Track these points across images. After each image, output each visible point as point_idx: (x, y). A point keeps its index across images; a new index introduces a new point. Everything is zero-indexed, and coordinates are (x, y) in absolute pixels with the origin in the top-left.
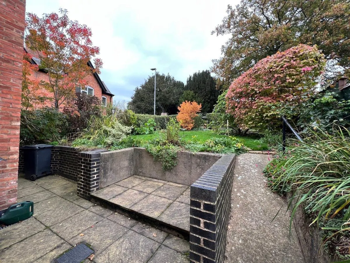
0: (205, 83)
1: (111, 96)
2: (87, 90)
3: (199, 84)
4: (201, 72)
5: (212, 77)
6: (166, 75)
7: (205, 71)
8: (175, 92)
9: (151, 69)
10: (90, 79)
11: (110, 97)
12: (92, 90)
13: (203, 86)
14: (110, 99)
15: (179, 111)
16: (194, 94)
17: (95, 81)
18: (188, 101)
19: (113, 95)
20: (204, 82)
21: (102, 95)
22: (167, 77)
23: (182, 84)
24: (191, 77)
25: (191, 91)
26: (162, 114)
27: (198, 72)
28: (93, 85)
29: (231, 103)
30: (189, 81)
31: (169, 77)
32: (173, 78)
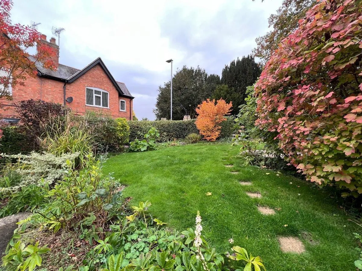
0: (246, 73)
1: (131, 98)
2: (100, 94)
3: (236, 75)
4: (241, 59)
5: (256, 64)
6: (195, 68)
7: (246, 57)
8: (204, 88)
9: (167, 61)
10: (103, 81)
11: (129, 100)
12: (107, 94)
13: (242, 77)
14: (130, 102)
15: (198, 115)
16: (229, 89)
17: (110, 84)
18: (211, 100)
19: (133, 98)
20: (244, 72)
21: (119, 99)
22: (196, 70)
23: (218, 77)
24: (226, 67)
25: (225, 84)
26: (185, 117)
27: (237, 59)
28: (108, 88)
29: (267, 102)
30: (225, 72)
31: (199, 70)
32: (204, 71)
